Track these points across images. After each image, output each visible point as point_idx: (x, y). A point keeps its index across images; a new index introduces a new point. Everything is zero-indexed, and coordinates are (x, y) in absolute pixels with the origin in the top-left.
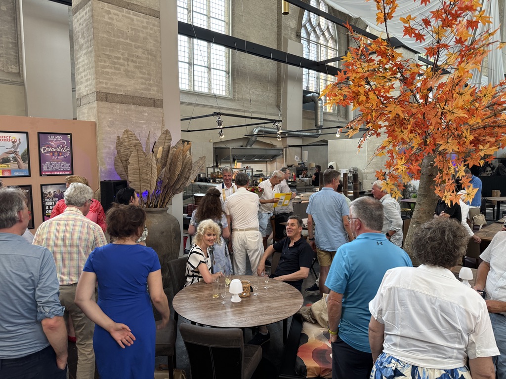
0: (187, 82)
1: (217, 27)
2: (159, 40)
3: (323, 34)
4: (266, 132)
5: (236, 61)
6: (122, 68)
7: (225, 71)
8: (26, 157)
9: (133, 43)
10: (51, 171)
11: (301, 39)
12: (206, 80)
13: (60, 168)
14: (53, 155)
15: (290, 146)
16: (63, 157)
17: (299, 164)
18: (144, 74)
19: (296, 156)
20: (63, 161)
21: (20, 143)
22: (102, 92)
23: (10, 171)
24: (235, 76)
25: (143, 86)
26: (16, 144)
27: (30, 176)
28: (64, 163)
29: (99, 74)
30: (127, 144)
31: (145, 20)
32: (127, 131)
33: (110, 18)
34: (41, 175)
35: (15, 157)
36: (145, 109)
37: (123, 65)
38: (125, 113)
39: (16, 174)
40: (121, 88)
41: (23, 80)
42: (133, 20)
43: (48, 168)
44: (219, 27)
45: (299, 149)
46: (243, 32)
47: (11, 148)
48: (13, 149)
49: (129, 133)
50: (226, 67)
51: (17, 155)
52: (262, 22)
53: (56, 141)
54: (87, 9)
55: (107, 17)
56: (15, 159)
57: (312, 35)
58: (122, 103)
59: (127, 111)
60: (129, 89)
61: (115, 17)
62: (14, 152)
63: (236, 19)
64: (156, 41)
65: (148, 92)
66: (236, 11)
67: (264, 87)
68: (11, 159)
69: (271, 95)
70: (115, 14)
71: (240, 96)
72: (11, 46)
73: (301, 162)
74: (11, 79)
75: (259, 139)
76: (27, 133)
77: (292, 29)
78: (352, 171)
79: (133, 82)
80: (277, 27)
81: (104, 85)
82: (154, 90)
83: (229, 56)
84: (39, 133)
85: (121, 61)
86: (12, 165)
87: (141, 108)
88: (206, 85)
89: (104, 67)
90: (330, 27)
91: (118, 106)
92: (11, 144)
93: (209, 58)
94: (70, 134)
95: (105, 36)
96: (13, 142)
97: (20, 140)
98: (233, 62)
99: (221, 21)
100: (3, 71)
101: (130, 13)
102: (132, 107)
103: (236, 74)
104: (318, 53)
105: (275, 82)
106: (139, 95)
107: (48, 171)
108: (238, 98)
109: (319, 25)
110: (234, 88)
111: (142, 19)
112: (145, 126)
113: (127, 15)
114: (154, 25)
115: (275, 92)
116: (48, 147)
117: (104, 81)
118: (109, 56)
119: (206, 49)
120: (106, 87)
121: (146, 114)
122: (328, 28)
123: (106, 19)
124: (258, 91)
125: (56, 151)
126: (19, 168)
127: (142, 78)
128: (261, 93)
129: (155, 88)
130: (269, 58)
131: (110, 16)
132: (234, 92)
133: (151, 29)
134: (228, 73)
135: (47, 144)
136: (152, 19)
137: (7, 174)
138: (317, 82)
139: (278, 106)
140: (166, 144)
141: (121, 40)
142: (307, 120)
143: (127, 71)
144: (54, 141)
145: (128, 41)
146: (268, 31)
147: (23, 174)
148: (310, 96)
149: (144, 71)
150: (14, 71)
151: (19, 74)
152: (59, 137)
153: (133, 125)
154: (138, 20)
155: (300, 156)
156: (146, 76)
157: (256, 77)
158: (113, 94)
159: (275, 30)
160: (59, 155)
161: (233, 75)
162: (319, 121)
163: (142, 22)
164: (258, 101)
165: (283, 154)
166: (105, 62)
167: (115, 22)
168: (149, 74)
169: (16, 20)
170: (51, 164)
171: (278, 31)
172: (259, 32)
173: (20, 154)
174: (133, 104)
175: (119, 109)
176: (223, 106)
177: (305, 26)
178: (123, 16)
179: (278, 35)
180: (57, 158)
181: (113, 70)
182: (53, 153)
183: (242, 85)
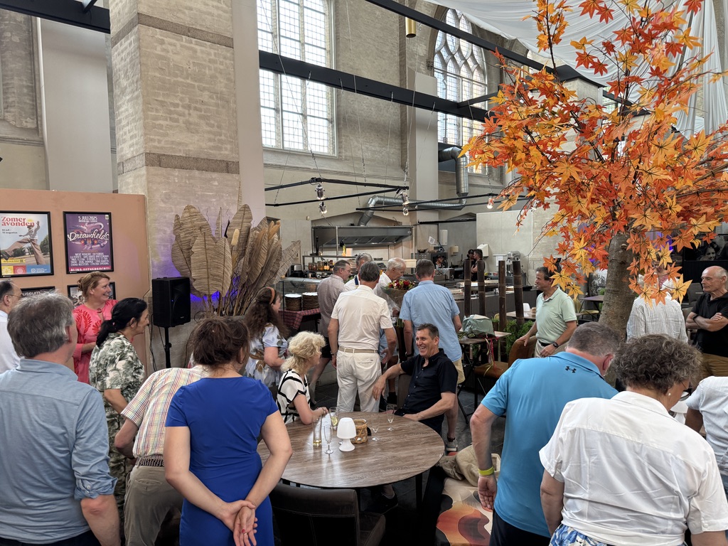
0: (273, 135)
1: (315, 57)
2: (232, 78)
3: (466, 63)
4: (386, 203)
5: (342, 105)
6: (181, 119)
7: (327, 119)
8: (48, 247)
9: (196, 84)
10: (82, 267)
11: (434, 71)
12: (300, 133)
13: (94, 262)
14: (85, 243)
15: (421, 223)
16: (99, 245)
17: (435, 248)
18: (212, 126)
19: (430, 237)
20: (99, 252)
21: (38, 227)
22: (154, 154)
23: (24, 267)
24: (341, 126)
25: (211, 144)
26: (33, 229)
27: (52, 274)
28: (100, 254)
29: (148, 128)
30: (189, 225)
31: (212, 52)
32: (189, 208)
33: (163, 50)
34: (68, 272)
35: (32, 248)
36: (215, 175)
37: (182, 115)
38: (185, 182)
39: (33, 271)
40: (180, 148)
41: (43, 138)
42: (195, 51)
43: (78, 263)
44: (318, 57)
45: (434, 227)
46: (351, 63)
47: (27, 235)
48: (28, 237)
49: (192, 210)
50: (329, 114)
51: (34, 244)
52: (377, 49)
53: (89, 223)
54: (132, 39)
55: (159, 48)
56: (32, 251)
57: (450, 64)
58: (182, 168)
59: (189, 180)
60: (191, 147)
61: (170, 48)
62: (31, 241)
63: (341, 45)
64: (228, 79)
65: (218, 152)
66: (341, 35)
67: (382, 140)
68: (27, 250)
69: (392, 151)
70: (170, 44)
71: (349, 154)
72: (25, 91)
73: (437, 246)
74: (25, 137)
75: (376, 214)
76: (48, 213)
77: (420, 57)
78: (512, 257)
79: (196, 138)
80: (400, 55)
81: (156, 144)
82: (226, 149)
83: (332, 97)
84: (65, 213)
85: (180, 109)
86: (28, 260)
87: (208, 175)
88: (301, 140)
89: (156, 118)
90: (475, 53)
91: (176, 172)
92: (27, 230)
93: (304, 101)
94: (109, 214)
95: (157, 74)
96: (29, 227)
97: (38, 223)
98: (338, 107)
99: (320, 49)
100: (15, 126)
101: (191, 43)
102: (196, 173)
103: (342, 123)
104: (459, 91)
105: (398, 133)
106: (205, 157)
107: (78, 267)
108: (345, 156)
109: (459, 50)
110: (340, 142)
111: (208, 49)
112: (214, 200)
113: (188, 45)
114: (225, 58)
115: (398, 147)
116: (78, 233)
117: (157, 137)
118: (162, 103)
119: (299, 89)
120: (158, 145)
121: (216, 183)
122: (472, 54)
123: (158, 51)
124: (374, 146)
125: (89, 238)
126: (38, 263)
127: (209, 132)
128: (378, 149)
129: (229, 146)
130: (389, 99)
131: (164, 46)
132: (340, 148)
133: (221, 63)
134: (331, 121)
135: (77, 228)
136: (223, 50)
137: (20, 272)
138: (459, 131)
139: (403, 167)
140: (245, 225)
141: (180, 79)
142: (445, 186)
143: (188, 123)
144: (86, 223)
145: (189, 81)
146: (387, 61)
147: (43, 272)
148: (449, 151)
149: (212, 122)
150: (30, 126)
151: (37, 130)
152: (93, 218)
153: (197, 198)
154: (202, 52)
155: (436, 237)
156: (215, 129)
157: (371, 126)
158: (169, 156)
159: (397, 59)
160: (93, 244)
161: (338, 124)
162: (463, 186)
163: (209, 54)
164: (374, 160)
165: (411, 234)
166: (157, 110)
167: (170, 55)
168: (219, 127)
169: (32, 55)
170: (82, 257)
171: (400, 61)
172: (374, 62)
173: (39, 243)
174: (198, 169)
175: (178, 176)
176: (325, 169)
177: (439, 52)
178: (182, 46)
179: (400, 66)
180: (91, 248)
181: (168, 123)
182: (85, 241)
183: (351, 138)
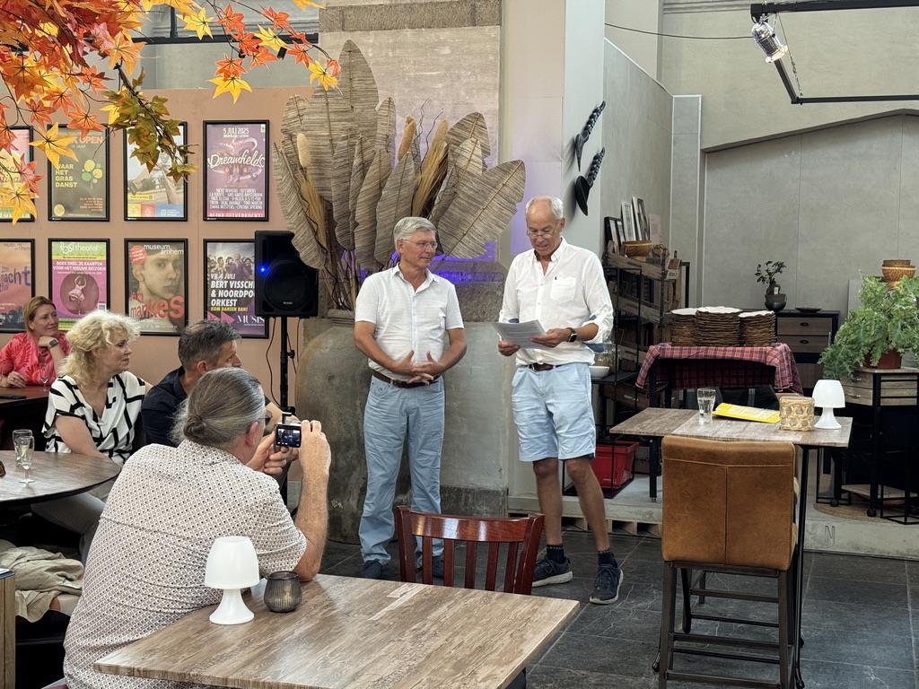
10: (226, 211)
13: (242, 203)
14: (231, 173)
20: (250, 187)
22: (334, 8)
28: (251, 192)
34: (206, 218)
35: (164, 178)
39: (163, 214)
43: (220, 204)
53: (237, 140)
56: (163, 183)
76: (184, 124)
84: (206, 123)
87: (431, 35)
94: (267, 122)
107: (220, 210)
116: (222, 156)
125: (237, 164)
126: (169, 202)
135: (221, 148)
137: (148, 214)
144: (233, 139)
147: (175, 216)
152: (243, 131)
153: (407, 85)
158: (359, 7)
160: (242, 173)
170: (226, 195)
175: (373, 45)
180: (239, 181)
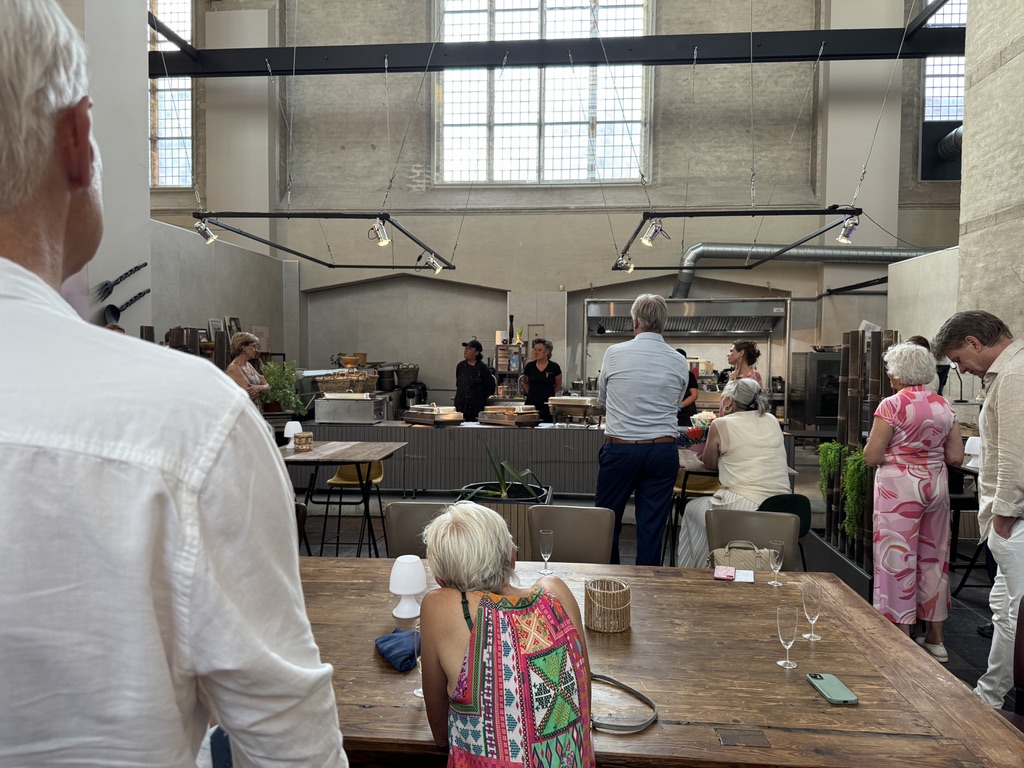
7: (642, 122)
12: (582, 153)
15: (831, 292)
24: (658, 128)
44: (627, 24)
46: (688, 16)
50: (644, 112)
67: (760, 138)
69: (788, 154)
71: (670, 174)
88: (583, 163)
93: (593, 100)
98: (656, 95)
103: (660, 121)
108: (664, 179)
124: (736, 153)
128: (748, 156)
134: (646, 124)
139: (813, 182)
157: (730, 117)
161: (652, 127)
164: (735, 178)
183: (680, 144)
